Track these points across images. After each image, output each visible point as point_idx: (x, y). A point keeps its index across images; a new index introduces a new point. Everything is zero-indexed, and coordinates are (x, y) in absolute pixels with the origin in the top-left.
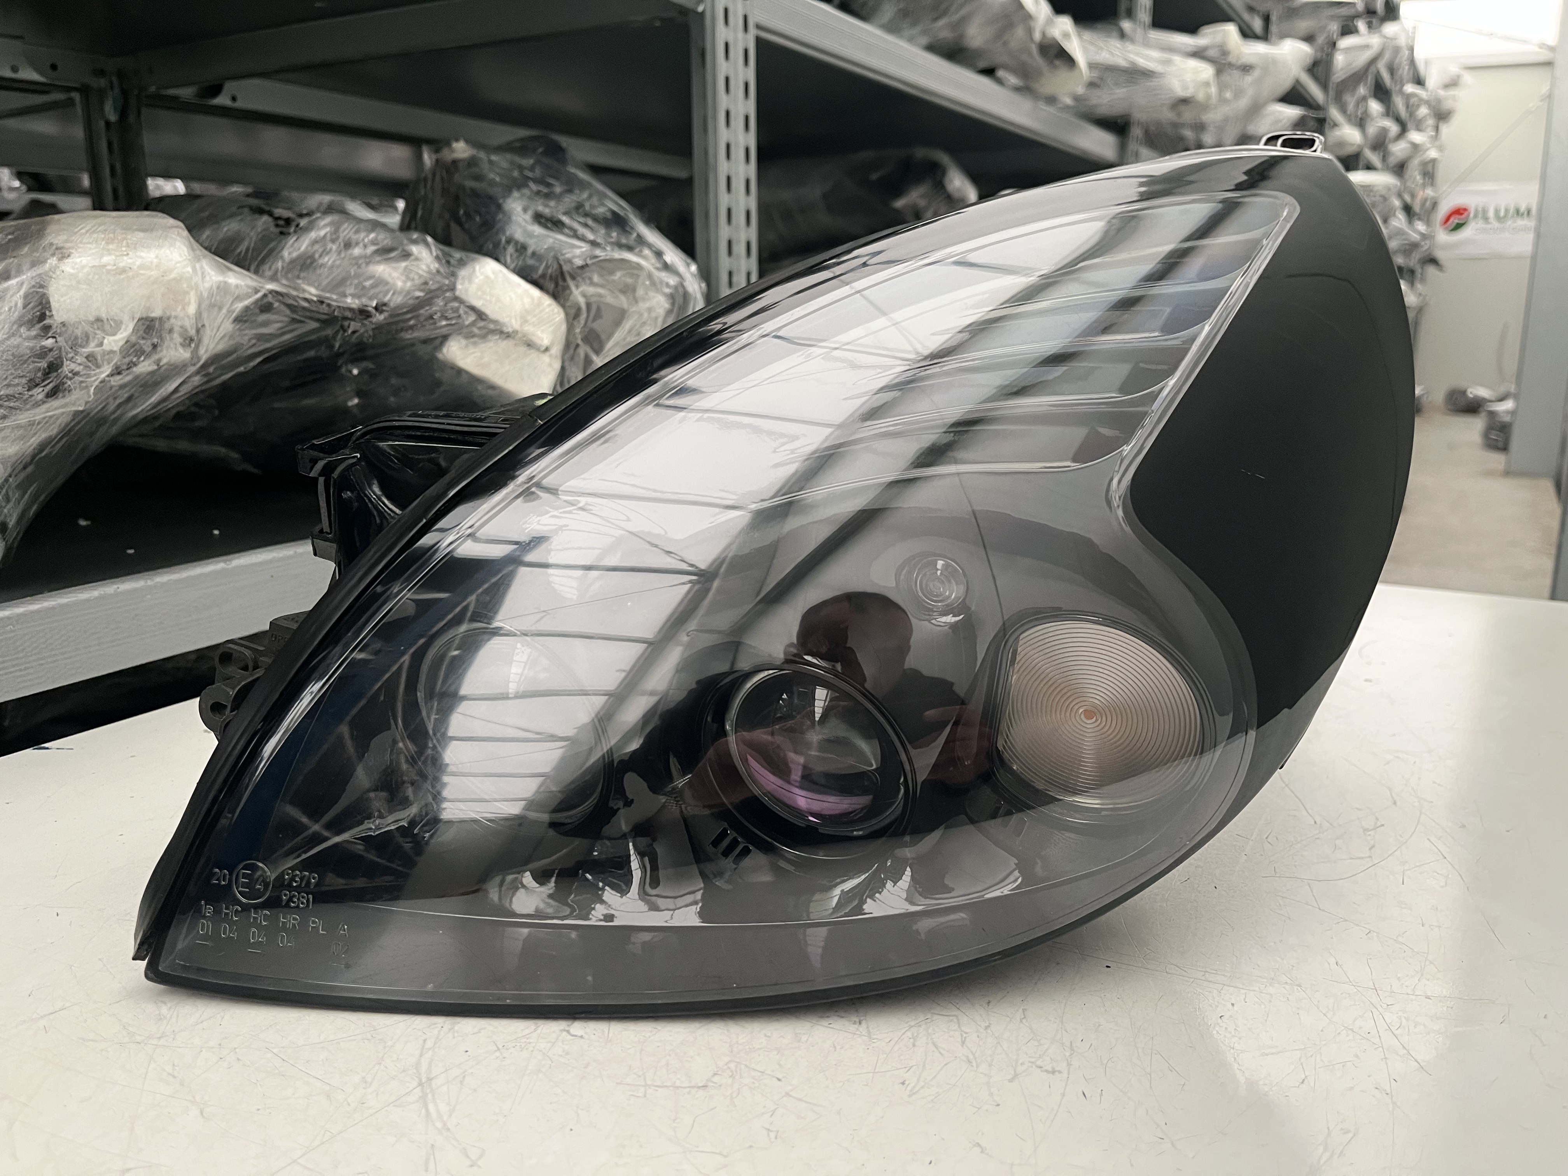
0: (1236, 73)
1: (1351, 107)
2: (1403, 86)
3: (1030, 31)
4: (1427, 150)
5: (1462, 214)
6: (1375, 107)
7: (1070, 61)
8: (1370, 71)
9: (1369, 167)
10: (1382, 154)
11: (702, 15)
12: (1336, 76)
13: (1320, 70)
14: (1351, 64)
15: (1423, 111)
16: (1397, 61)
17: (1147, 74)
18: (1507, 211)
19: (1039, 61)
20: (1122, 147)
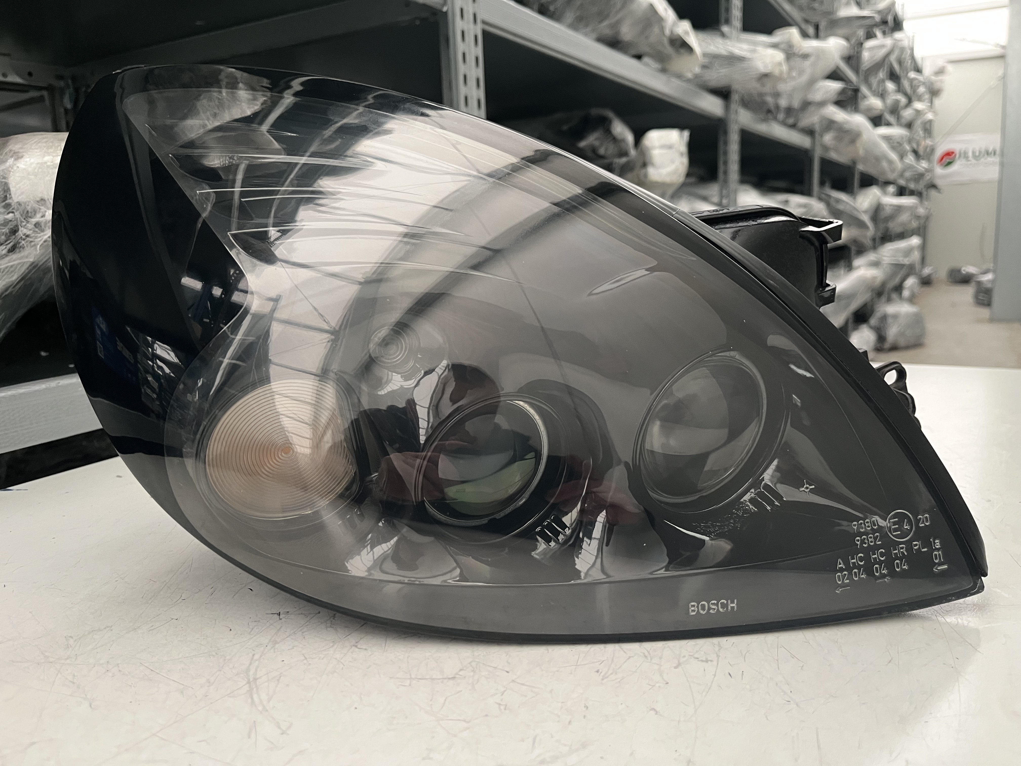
0: (798, 60)
1: (874, 85)
2: (907, 73)
3: (662, 29)
4: (926, 113)
5: (950, 155)
6: (890, 86)
7: (690, 49)
8: (886, 62)
9: (888, 124)
10: (896, 117)
11: (446, 13)
12: (864, 65)
13: (853, 61)
14: (873, 58)
15: (922, 90)
16: (903, 56)
17: (741, 59)
18: (980, 152)
19: (669, 50)
20: (727, 108)
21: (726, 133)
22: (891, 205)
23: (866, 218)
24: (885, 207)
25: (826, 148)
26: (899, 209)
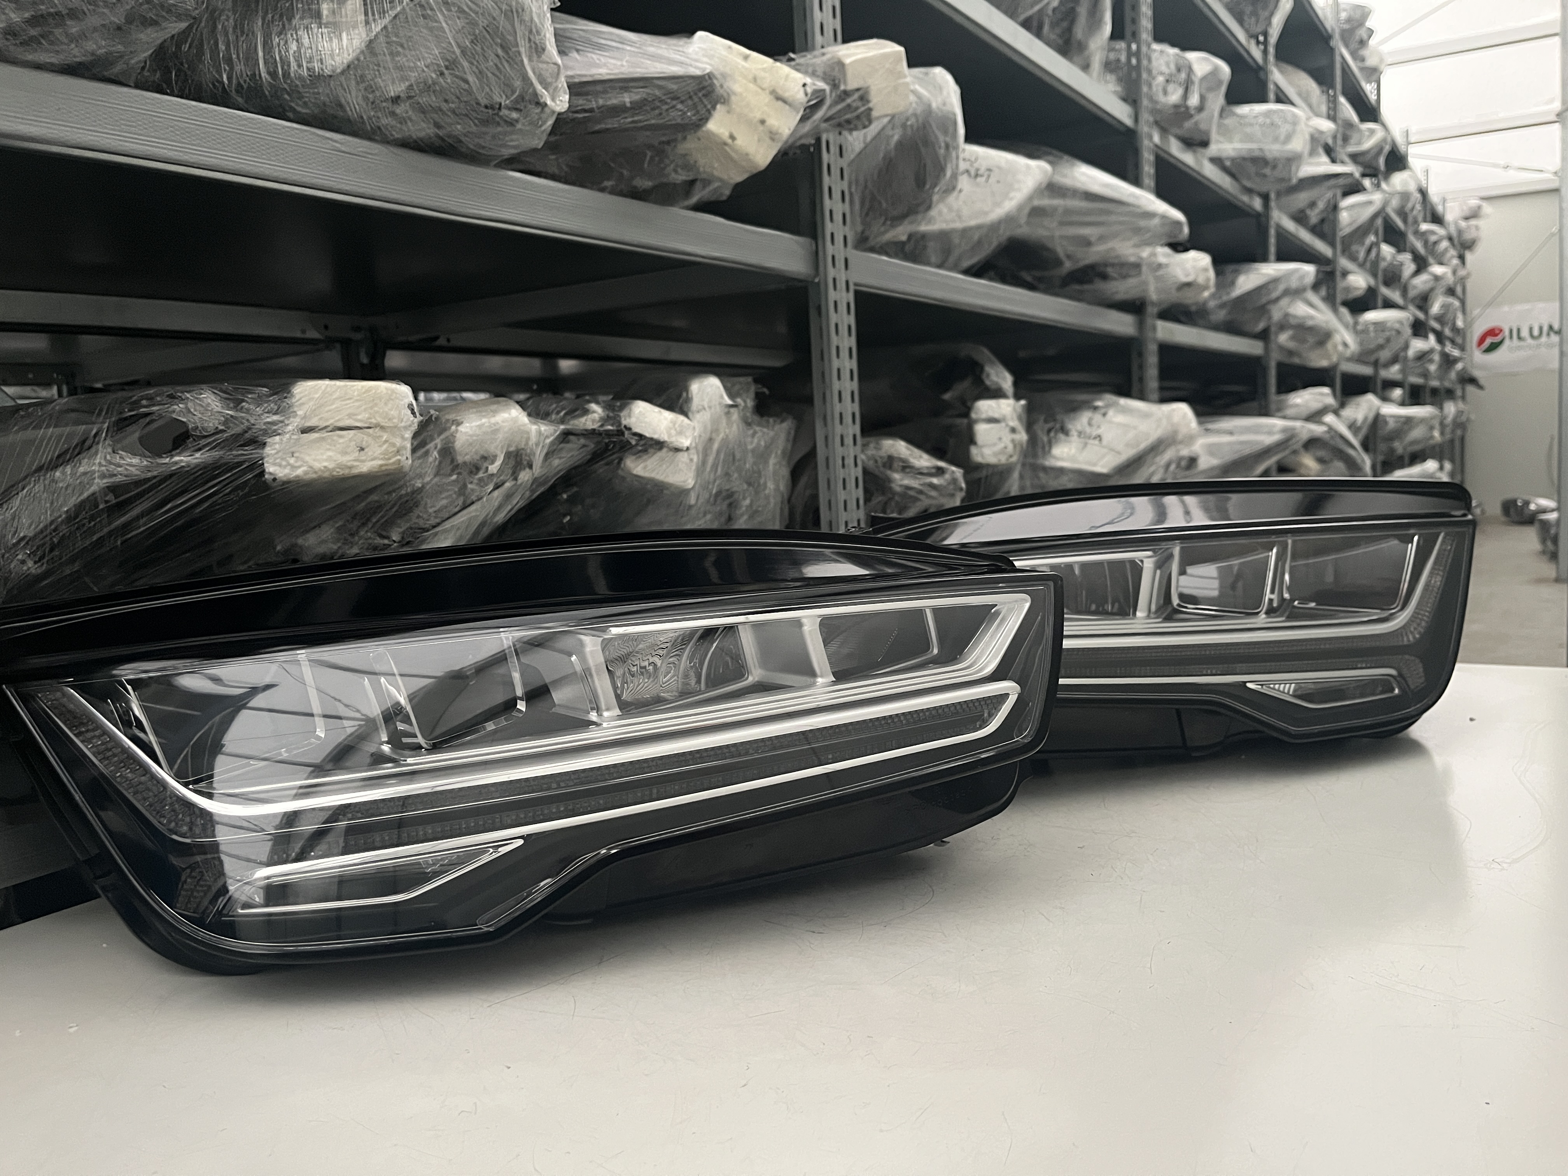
2: (1418, 225)
5: (1496, 335)
6: (1387, 250)
8: (1379, 220)
9: (1388, 304)
10: (1401, 290)
11: (818, 284)
12: (1342, 231)
13: (1326, 228)
14: (1354, 221)
16: (1410, 205)
18: (1541, 329)
21: (1140, 355)
22: (1397, 417)
24: (1388, 419)
25: (1286, 352)
26: (1408, 421)
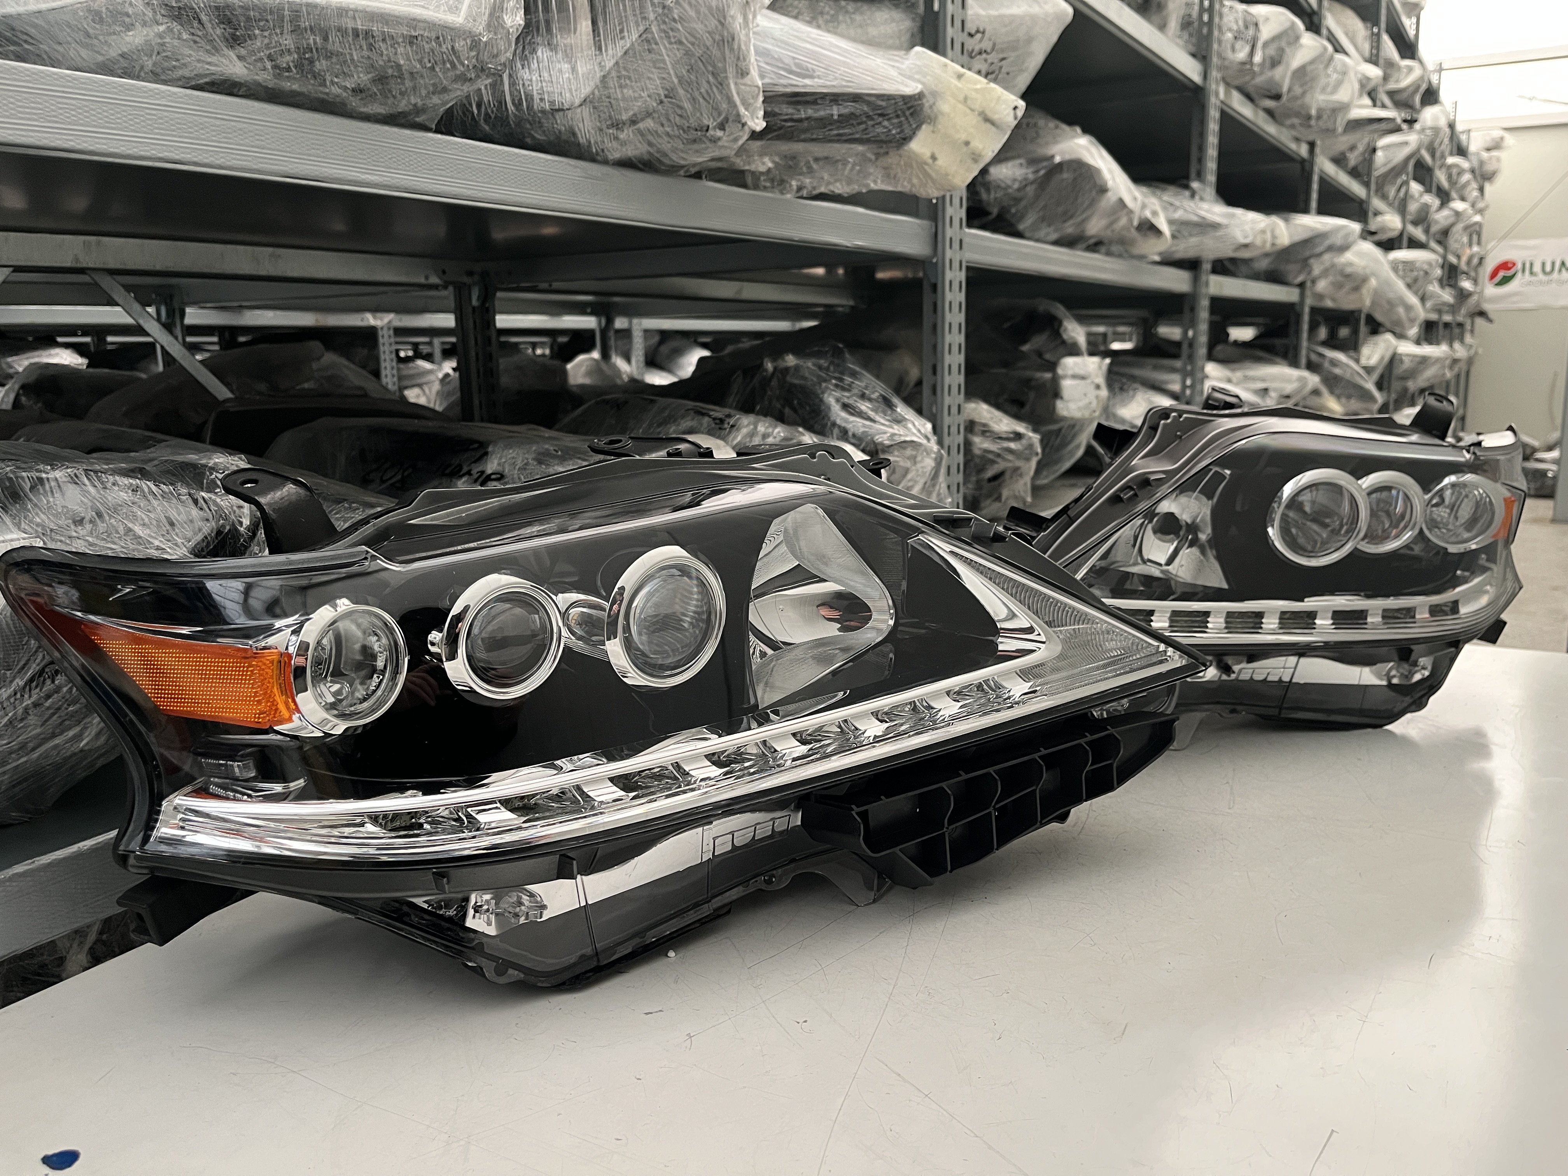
1: (1392, 193)
2: (1445, 159)
3: (1131, 220)
4: (1470, 216)
5: (1509, 269)
6: (1415, 187)
7: (1157, 232)
8: (1412, 160)
9: (1414, 244)
10: (1425, 226)
11: (936, 263)
12: (1377, 171)
13: (1360, 168)
14: (1389, 162)
15: (1467, 177)
17: (1214, 226)
18: (1553, 264)
20: (1196, 280)
22: (1412, 356)
23: (1370, 386)
24: (1404, 357)
25: (1320, 297)
26: (1424, 361)
